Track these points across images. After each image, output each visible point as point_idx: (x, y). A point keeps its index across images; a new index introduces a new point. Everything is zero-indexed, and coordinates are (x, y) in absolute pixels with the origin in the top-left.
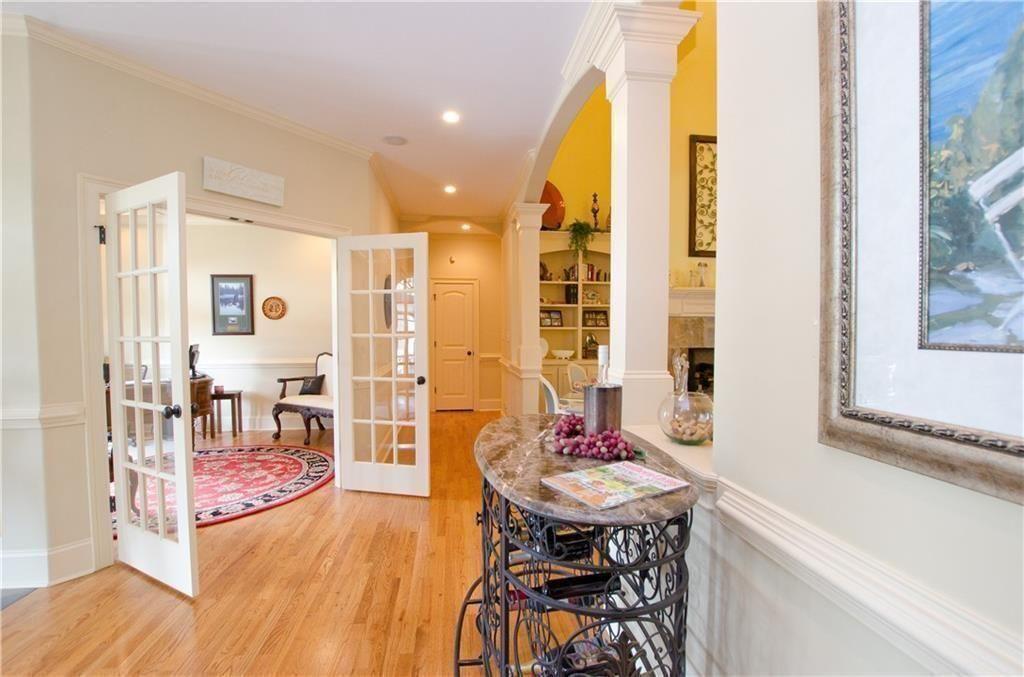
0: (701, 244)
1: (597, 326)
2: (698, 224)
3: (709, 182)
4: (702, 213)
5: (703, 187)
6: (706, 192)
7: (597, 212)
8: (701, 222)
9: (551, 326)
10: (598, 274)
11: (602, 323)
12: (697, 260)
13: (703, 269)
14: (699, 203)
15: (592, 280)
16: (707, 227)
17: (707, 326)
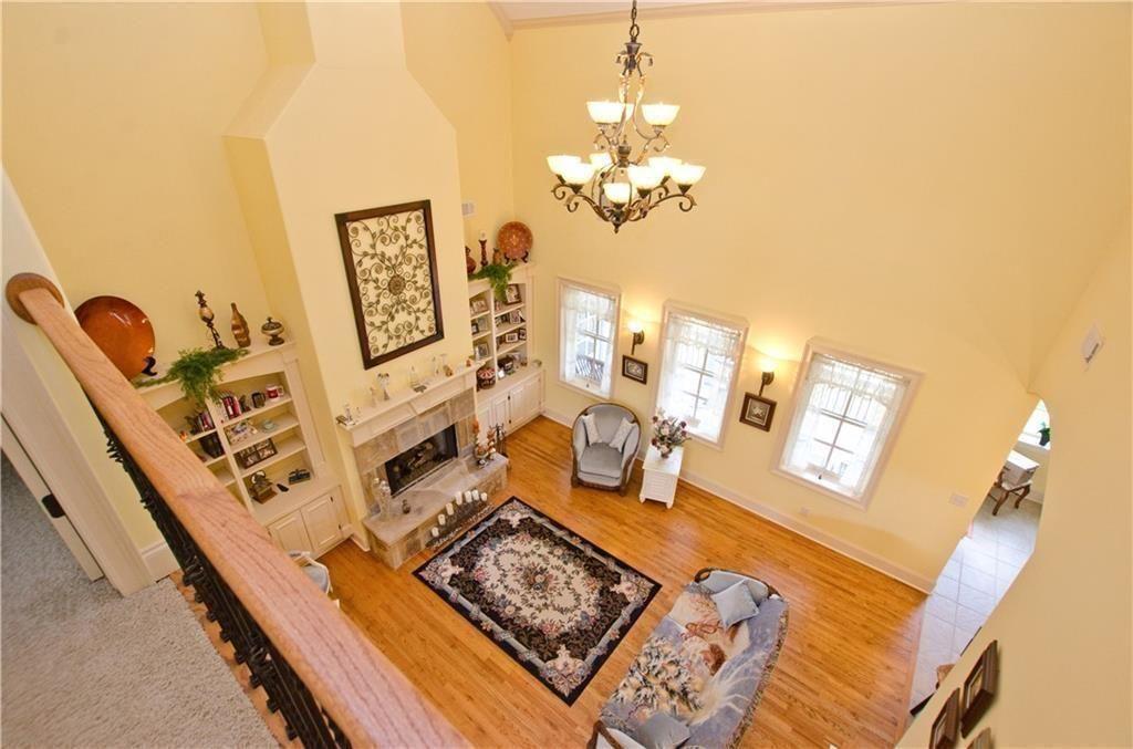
1: (261, 460)
2: (368, 329)
3: (373, 271)
4: (371, 314)
5: (367, 280)
8: (372, 324)
10: (242, 402)
11: (267, 453)
12: (375, 370)
13: (385, 380)
14: (364, 303)
15: (236, 415)
16: (379, 328)
17: (400, 433)
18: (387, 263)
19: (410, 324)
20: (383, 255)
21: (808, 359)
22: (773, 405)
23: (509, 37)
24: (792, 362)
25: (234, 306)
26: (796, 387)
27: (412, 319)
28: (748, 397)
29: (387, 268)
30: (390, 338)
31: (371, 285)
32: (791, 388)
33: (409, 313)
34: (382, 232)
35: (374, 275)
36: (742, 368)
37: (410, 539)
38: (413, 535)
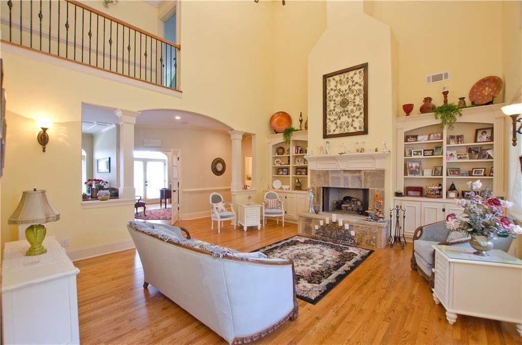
0: (330, 131)
1: (301, 174)
2: (328, 121)
3: (334, 96)
4: (330, 115)
5: (330, 100)
8: (330, 119)
9: (282, 175)
10: (301, 150)
11: (304, 173)
14: (328, 110)
16: (332, 121)
17: (331, 175)
18: (341, 93)
19: (348, 123)
20: (340, 90)
25: (307, 118)
27: (350, 120)
29: (341, 95)
30: (337, 127)
31: (333, 102)
33: (349, 117)
35: (334, 98)
37: (307, 223)
38: (309, 222)
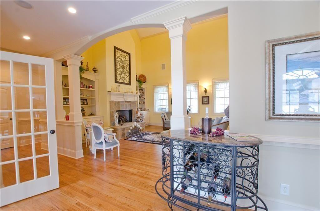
0: (118, 79)
1: (84, 104)
2: (117, 73)
3: (119, 61)
4: (118, 70)
5: (118, 63)
6: (119, 64)
7: (83, 63)
9: (67, 104)
10: (84, 85)
11: (86, 103)
12: (117, 84)
13: (119, 87)
14: (117, 67)
15: (82, 88)
16: (119, 75)
17: (121, 104)
18: (122, 61)
20: (121, 59)
21: (213, 83)
22: (208, 97)
23: (141, 40)
24: (211, 85)
25: (87, 63)
26: (212, 90)
27: (125, 77)
28: (203, 97)
29: (122, 63)
30: (121, 78)
32: (211, 92)
33: (125, 75)
34: (122, 55)
36: (200, 91)
37: (123, 131)
38: (124, 130)
